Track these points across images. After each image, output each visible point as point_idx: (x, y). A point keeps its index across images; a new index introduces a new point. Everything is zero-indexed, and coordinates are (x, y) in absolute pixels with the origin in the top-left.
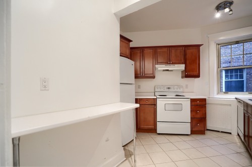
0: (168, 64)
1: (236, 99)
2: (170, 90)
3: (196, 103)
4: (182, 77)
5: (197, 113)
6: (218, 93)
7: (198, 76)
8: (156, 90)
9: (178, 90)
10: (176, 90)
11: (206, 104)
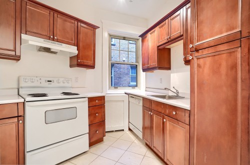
0: (49, 38)
1: (126, 93)
2: (52, 84)
3: (94, 103)
4: (71, 66)
5: (95, 117)
6: (109, 88)
7: (93, 67)
8: (22, 84)
9: (66, 85)
10: (61, 84)
11: (105, 103)
